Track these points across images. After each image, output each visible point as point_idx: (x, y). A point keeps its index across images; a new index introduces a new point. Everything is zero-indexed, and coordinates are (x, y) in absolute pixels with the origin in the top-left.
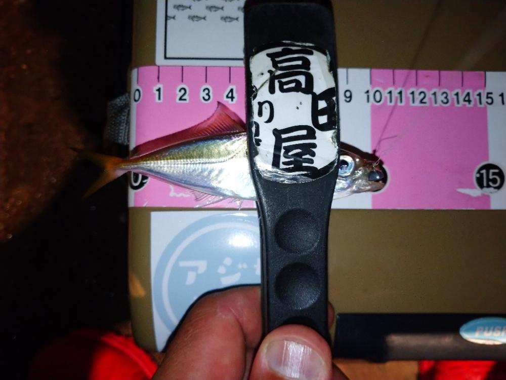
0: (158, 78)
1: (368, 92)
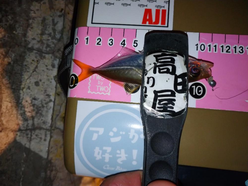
0: (88, 33)
1: (197, 45)
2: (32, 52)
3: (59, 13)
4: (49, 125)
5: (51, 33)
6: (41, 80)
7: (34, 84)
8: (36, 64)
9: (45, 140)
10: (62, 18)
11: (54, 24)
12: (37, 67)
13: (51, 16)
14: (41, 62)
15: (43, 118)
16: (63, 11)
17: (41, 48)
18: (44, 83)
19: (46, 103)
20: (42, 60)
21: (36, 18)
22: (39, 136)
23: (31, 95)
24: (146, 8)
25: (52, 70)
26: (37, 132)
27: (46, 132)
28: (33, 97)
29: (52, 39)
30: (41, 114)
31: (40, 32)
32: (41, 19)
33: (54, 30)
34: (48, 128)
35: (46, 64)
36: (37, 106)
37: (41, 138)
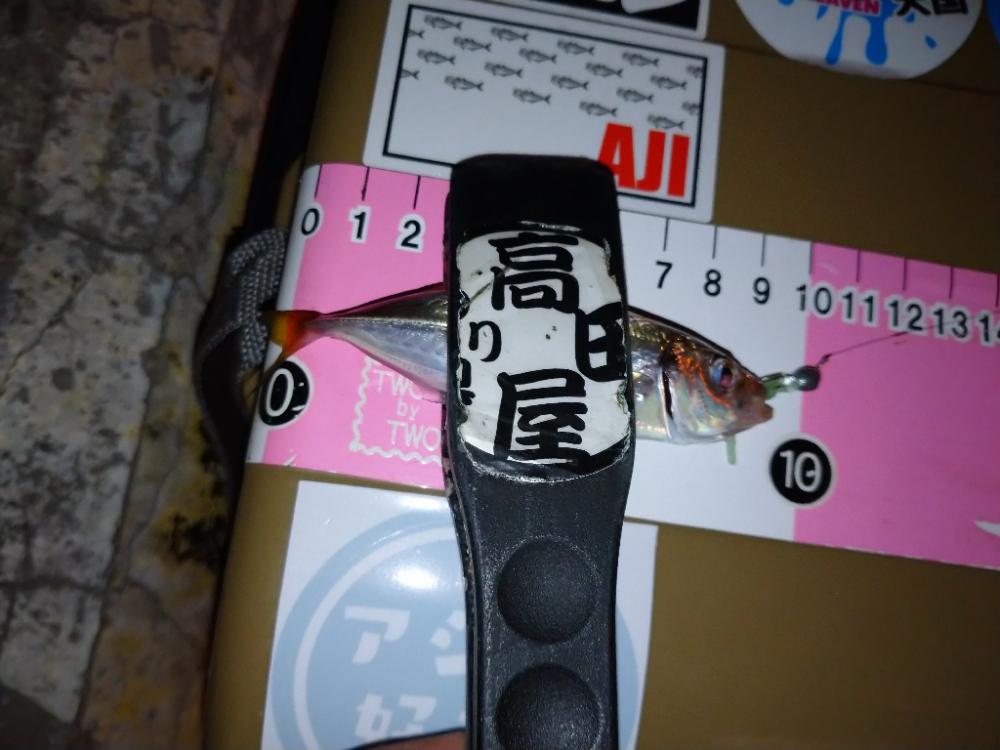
0: (364, 192)
1: (803, 288)
2: (55, 235)
3: (190, 86)
4: (102, 567)
5: (147, 165)
6: (81, 365)
7: (47, 380)
8: (67, 291)
9: (75, 637)
10: (203, 107)
11: (167, 129)
12: (69, 305)
13: (157, 95)
14: (92, 284)
15: (77, 538)
16: (210, 80)
17: (97, 222)
18: (96, 377)
19: (97, 470)
20: (95, 277)
21: (87, 91)
22: (47, 615)
23: (30, 426)
24: (608, 119)
25: (136, 323)
26: (42, 597)
27: (81, 601)
28: (39, 436)
29: (152, 188)
30: (68, 519)
31: (98, 154)
32: (112, 99)
33: (163, 153)
34: (95, 581)
35: (113, 295)
36: (54, 479)
37: (56, 628)
